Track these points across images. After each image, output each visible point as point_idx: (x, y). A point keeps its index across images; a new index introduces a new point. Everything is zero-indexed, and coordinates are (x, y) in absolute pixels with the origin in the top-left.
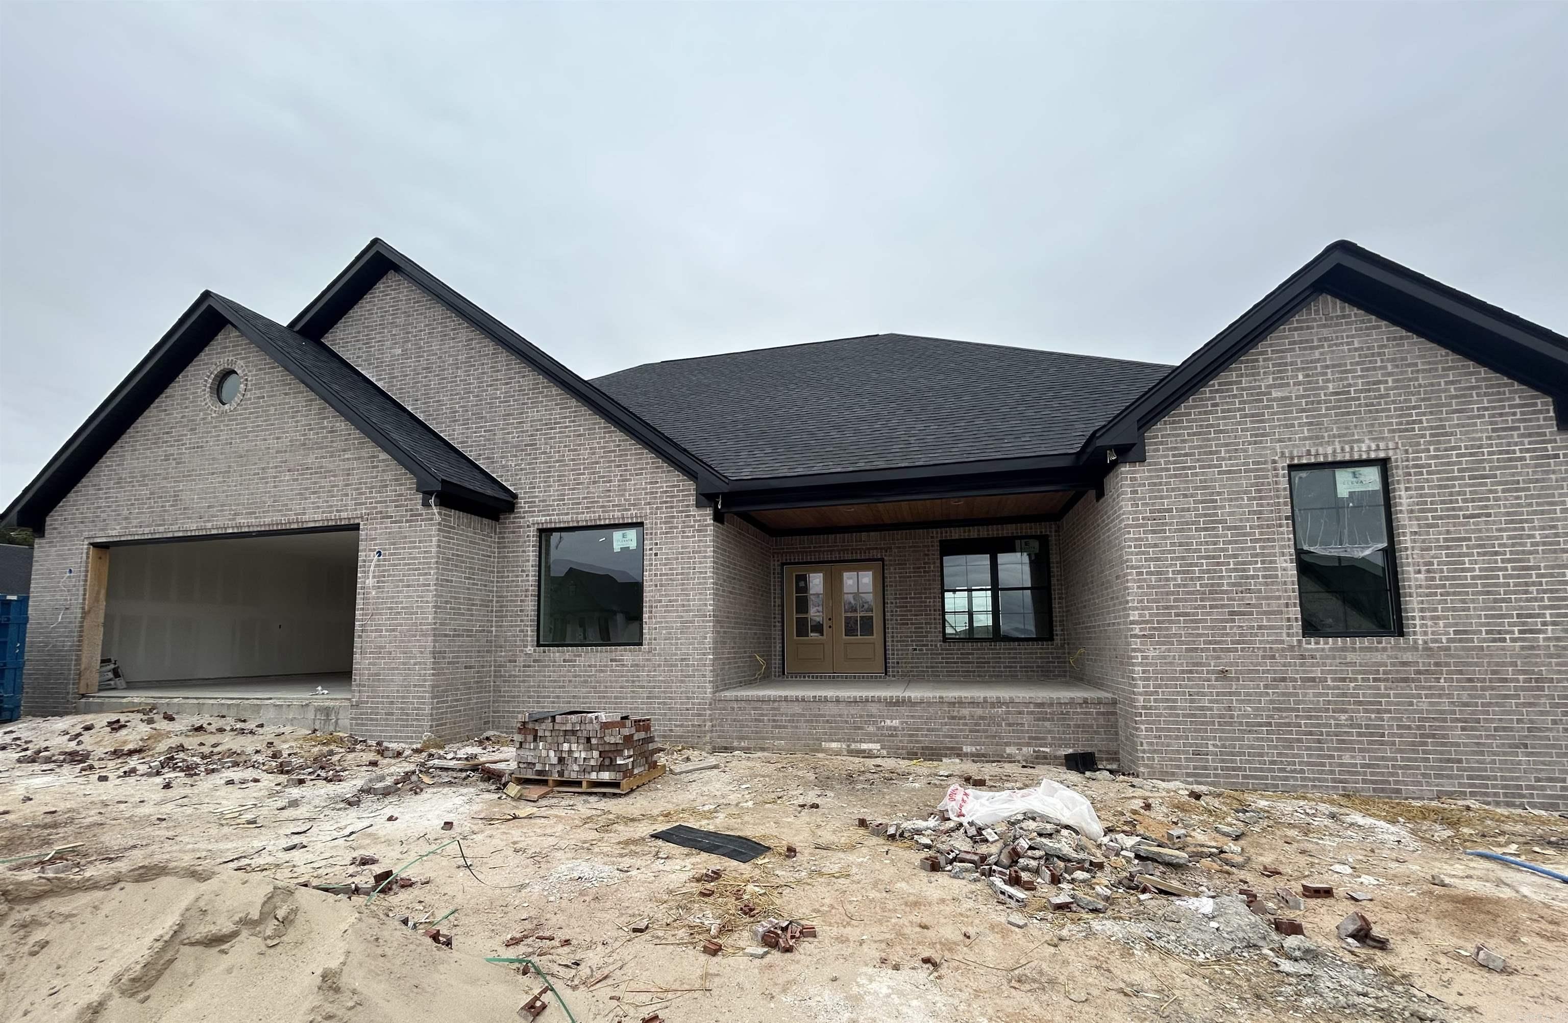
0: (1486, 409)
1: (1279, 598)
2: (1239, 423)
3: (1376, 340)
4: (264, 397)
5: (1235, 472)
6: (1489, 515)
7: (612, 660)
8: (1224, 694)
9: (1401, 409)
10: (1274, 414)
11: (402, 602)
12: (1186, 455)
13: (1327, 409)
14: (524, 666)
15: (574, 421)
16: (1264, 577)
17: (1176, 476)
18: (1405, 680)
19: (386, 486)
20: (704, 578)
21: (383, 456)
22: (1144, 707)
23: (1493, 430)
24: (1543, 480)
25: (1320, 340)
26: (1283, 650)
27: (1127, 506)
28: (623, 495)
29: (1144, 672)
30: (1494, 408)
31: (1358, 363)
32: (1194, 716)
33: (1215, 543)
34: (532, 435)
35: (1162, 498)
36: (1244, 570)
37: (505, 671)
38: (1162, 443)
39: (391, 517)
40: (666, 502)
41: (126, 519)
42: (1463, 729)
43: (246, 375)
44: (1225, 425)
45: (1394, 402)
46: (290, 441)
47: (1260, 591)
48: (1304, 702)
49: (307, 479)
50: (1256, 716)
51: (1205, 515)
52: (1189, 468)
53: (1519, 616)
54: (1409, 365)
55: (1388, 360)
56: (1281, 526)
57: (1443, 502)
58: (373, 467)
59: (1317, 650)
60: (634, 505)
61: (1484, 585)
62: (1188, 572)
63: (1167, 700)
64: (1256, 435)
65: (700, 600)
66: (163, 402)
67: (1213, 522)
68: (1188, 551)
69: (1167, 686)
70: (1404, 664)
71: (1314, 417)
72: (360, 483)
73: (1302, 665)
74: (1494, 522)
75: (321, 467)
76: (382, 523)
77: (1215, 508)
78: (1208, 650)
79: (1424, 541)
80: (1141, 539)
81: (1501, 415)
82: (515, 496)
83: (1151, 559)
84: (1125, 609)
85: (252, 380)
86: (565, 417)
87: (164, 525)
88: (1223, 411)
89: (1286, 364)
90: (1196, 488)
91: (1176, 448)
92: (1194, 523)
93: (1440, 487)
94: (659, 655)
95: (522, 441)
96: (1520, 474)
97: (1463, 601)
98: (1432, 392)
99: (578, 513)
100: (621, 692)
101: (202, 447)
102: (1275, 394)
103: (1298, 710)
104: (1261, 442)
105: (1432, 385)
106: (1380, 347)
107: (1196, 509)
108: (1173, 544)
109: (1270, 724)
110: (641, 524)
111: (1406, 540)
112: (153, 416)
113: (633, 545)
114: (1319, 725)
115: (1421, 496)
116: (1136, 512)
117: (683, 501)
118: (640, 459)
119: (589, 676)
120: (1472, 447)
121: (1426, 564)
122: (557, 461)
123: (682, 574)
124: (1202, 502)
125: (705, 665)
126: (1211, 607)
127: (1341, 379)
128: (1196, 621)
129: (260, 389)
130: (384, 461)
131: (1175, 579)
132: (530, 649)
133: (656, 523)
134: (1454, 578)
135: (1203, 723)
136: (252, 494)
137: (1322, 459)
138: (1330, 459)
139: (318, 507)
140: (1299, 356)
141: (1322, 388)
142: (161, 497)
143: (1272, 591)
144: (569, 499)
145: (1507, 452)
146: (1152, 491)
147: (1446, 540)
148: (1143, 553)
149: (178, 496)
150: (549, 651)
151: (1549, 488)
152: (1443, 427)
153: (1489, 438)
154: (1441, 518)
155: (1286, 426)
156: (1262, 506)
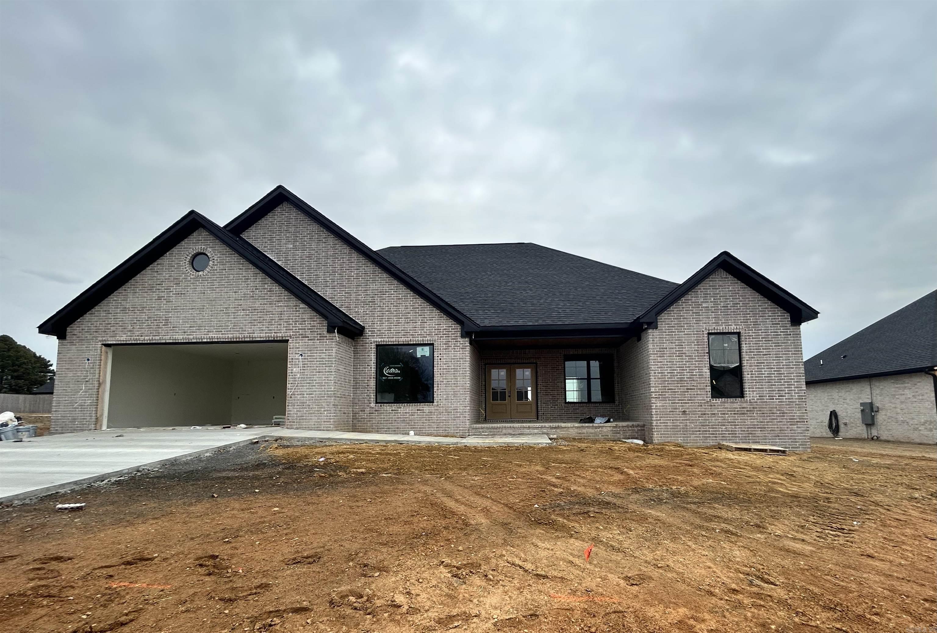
0: (770, 316)
1: (704, 383)
2: (691, 316)
3: (737, 288)
4: (225, 269)
5: (689, 334)
6: (770, 354)
7: (418, 410)
8: (684, 420)
9: (744, 314)
10: (703, 313)
11: (316, 380)
12: (672, 327)
13: (721, 312)
14: (370, 413)
15: (396, 292)
16: (699, 375)
17: (669, 335)
18: (743, 414)
19: (305, 321)
20: (465, 371)
21: (302, 306)
22: (656, 426)
23: (773, 324)
24: (786, 343)
25: (719, 286)
26: (705, 403)
27: (651, 346)
28: (423, 330)
29: (656, 412)
30: (772, 316)
31: (731, 296)
32: (674, 428)
33: (682, 362)
34: (373, 297)
35: (663, 343)
36: (692, 372)
37: (359, 416)
38: (664, 322)
39: (308, 337)
40: (446, 334)
41: (130, 331)
42: (761, 431)
43: (213, 257)
44: (687, 316)
45: (742, 312)
46: (244, 294)
47: (697, 381)
48: (711, 422)
49: (255, 315)
50: (695, 428)
51: (679, 351)
52: (673, 332)
53: (778, 391)
54: (747, 298)
55: (741, 296)
56: (705, 356)
57: (756, 349)
58: (297, 311)
59: (716, 403)
60: (429, 335)
61: (768, 380)
62: (672, 373)
63: (664, 423)
64: (697, 321)
65: (463, 381)
66: (155, 267)
67: (682, 353)
68: (673, 364)
69: (664, 417)
70: (743, 408)
71: (716, 315)
72: (289, 319)
73: (711, 409)
74: (772, 357)
75: (264, 309)
76: (302, 340)
77: (682, 348)
78: (679, 403)
79: (750, 363)
80: (655, 359)
81: (775, 319)
82: (363, 328)
83: (659, 368)
84: (649, 387)
85: (217, 260)
86: (391, 289)
87: (159, 336)
88: (686, 310)
89: (707, 294)
90: (676, 340)
91: (669, 324)
92: (675, 354)
93: (756, 344)
94: (443, 407)
95: (367, 300)
96: (780, 340)
97: (762, 385)
98: (754, 309)
99: (398, 338)
100: (423, 425)
101: (184, 294)
102: (704, 305)
103: (709, 425)
104: (699, 323)
105: (754, 306)
106: (738, 291)
107: (676, 348)
108: (667, 362)
109: (700, 431)
110: (433, 344)
111: (745, 363)
112: (148, 274)
113: (427, 354)
114: (716, 431)
115: (750, 347)
116: (654, 349)
117: (454, 334)
118: (432, 313)
119: (406, 418)
120: (766, 330)
121: (751, 371)
122: (387, 311)
123: (454, 369)
124: (678, 345)
125: (465, 412)
126: (681, 386)
127: (725, 302)
128: (675, 392)
129: (223, 265)
130: (303, 308)
131: (668, 375)
132: (373, 405)
133: (440, 344)
134: (759, 377)
135: (677, 431)
136: (219, 321)
137: (719, 331)
138: (721, 331)
139: (263, 330)
140: (711, 291)
141: (719, 304)
142: (156, 320)
143: (701, 381)
144: (394, 330)
145: (776, 332)
146: (660, 340)
147: (757, 363)
148: (656, 365)
149: (168, 320)
150: (384, 406)
151: (788, 346)
152: (757, 322)
153: (771, 327)
154: (755, 355)
155: (707, 318)
156: (698, 348)
